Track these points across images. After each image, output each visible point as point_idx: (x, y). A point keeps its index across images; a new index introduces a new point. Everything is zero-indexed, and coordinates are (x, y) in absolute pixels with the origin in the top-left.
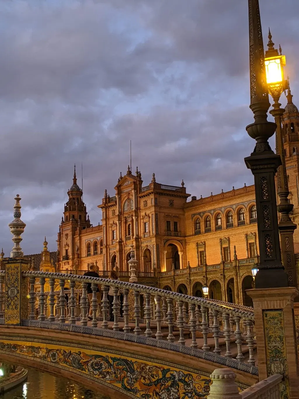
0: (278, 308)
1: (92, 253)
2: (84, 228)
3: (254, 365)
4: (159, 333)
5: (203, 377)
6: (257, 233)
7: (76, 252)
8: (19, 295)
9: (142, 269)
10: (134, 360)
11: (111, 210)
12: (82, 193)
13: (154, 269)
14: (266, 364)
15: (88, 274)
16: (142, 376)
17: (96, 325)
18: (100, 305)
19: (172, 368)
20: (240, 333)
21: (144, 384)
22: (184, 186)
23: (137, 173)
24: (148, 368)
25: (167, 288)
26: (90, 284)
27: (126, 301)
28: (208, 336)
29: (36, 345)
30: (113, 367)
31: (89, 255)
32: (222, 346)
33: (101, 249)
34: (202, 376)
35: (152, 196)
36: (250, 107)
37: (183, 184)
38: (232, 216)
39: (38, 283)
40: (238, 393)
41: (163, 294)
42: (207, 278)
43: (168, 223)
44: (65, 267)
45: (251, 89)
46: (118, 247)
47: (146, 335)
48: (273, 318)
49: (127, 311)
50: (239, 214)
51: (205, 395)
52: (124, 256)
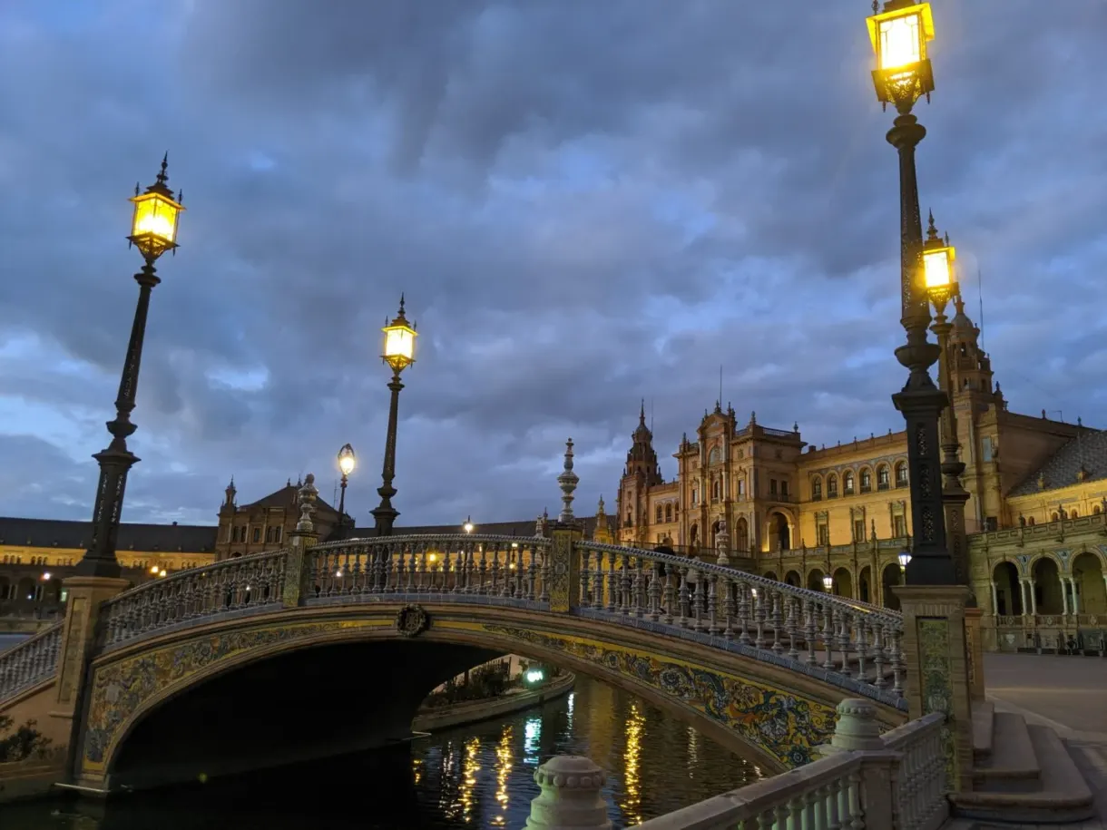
0: (941, 614)
1: (664, 519)
2: (653, 485)
3: (902, 696)
4: (761, 640)
5: (824, 708)
6: (909, 502)
7: (642, 517)
8: (568, 573)
9: (734, 547)
10: (723, 675)
11: (691, 461)
12: (651, 437)
13: (752, 548)
14: (921, 695)
15: (660, 549)
16: (735, 698)
17: (670, 621)
18: (676, 594)
19: (778, 691)
20: (881, 649)
21: (738, 710)
22: (798, 431)
23: (730, 410)
24: (743, 687)
25: (770, 575)
26: (662, 565)
27: (714, 591)
28: (832, 649)
29: (590, 642)
30: (694, 682)
31: (659, 522)
32: (853, 664)
33: (677, 515)
34: (823, 706)
35: (750, 444)
36: (902, 321)
37: (796, 428)
38: (869, 476)
39: (593, 558)
40: (878, 737)
41: (767, 585)
42: (830, 565)
43: (773, 482)
44: (627, 537)
45: (903, 297)
46: (700, 514)
47: (742, 642)
48: (932, 630)
49: (715, 605)
50: (880, 474)
51: (826, 734)
52: (709, 527)
